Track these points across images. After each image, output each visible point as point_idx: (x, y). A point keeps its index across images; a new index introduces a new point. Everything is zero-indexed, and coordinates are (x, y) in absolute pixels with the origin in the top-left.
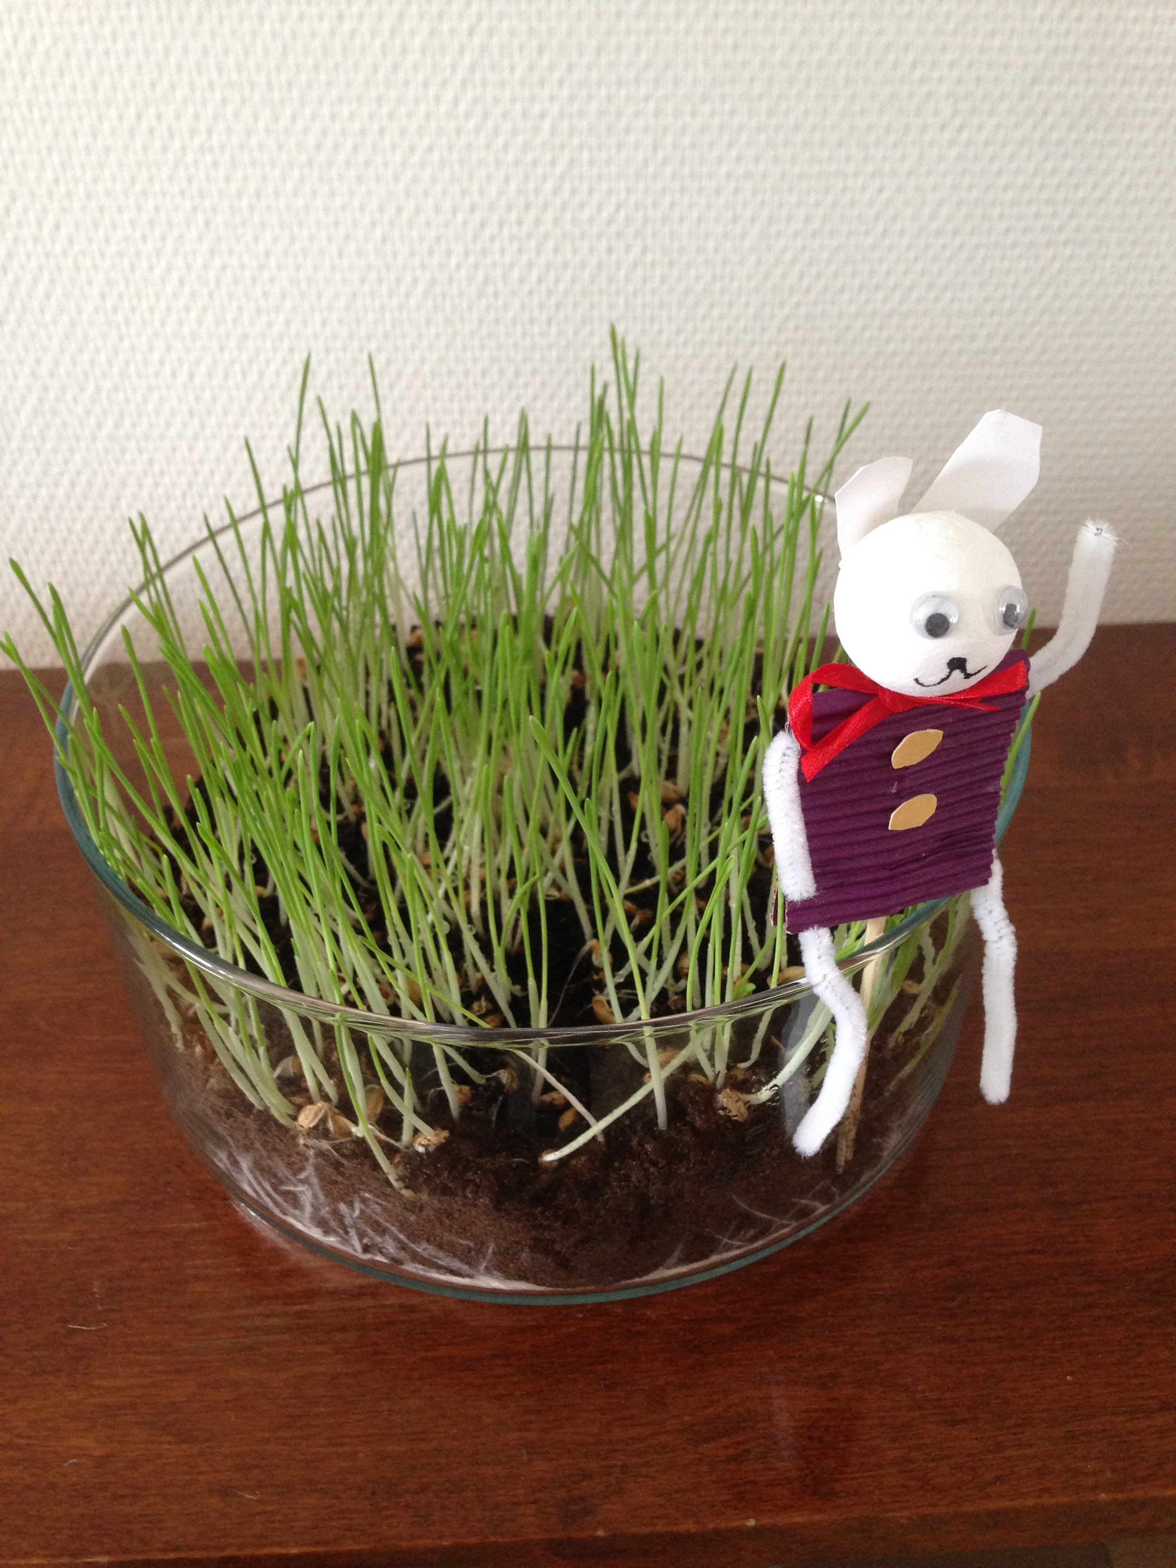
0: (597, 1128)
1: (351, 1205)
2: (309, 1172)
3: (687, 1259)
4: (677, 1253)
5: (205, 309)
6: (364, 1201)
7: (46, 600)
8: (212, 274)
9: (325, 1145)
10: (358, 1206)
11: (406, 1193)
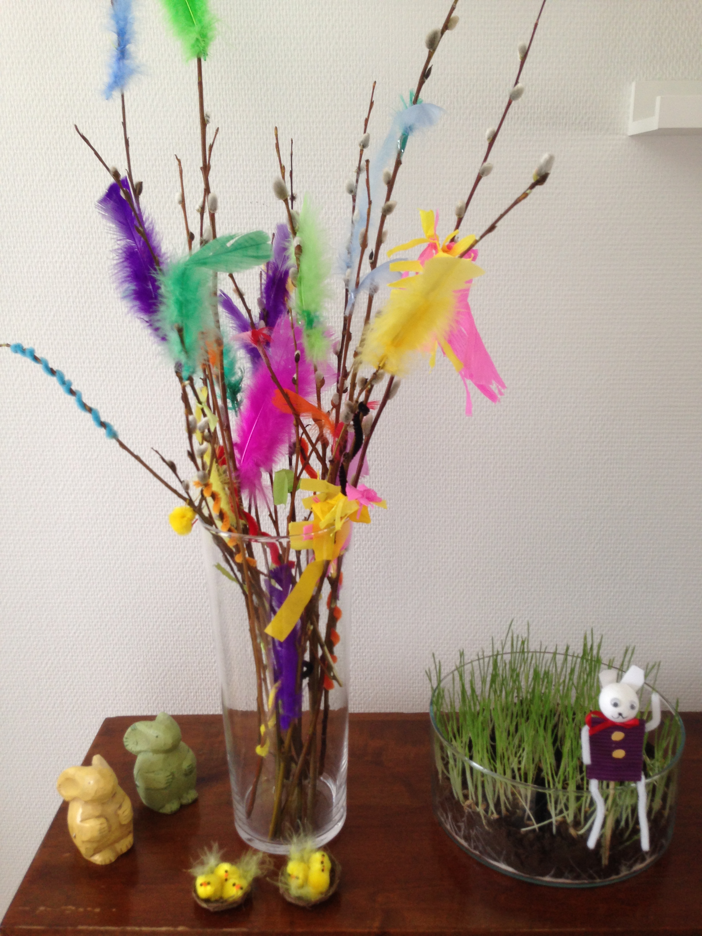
0: (536, 826)
1: (473, 831)
2: (465, 819)
3: (556, 876)
4: (552, 872)
5: (510, 602)
6: (476, 829)
7: (437, 664)
8: (514, 592)
9: (470, 810)
10: (475, 831)
11: (486, 828)
